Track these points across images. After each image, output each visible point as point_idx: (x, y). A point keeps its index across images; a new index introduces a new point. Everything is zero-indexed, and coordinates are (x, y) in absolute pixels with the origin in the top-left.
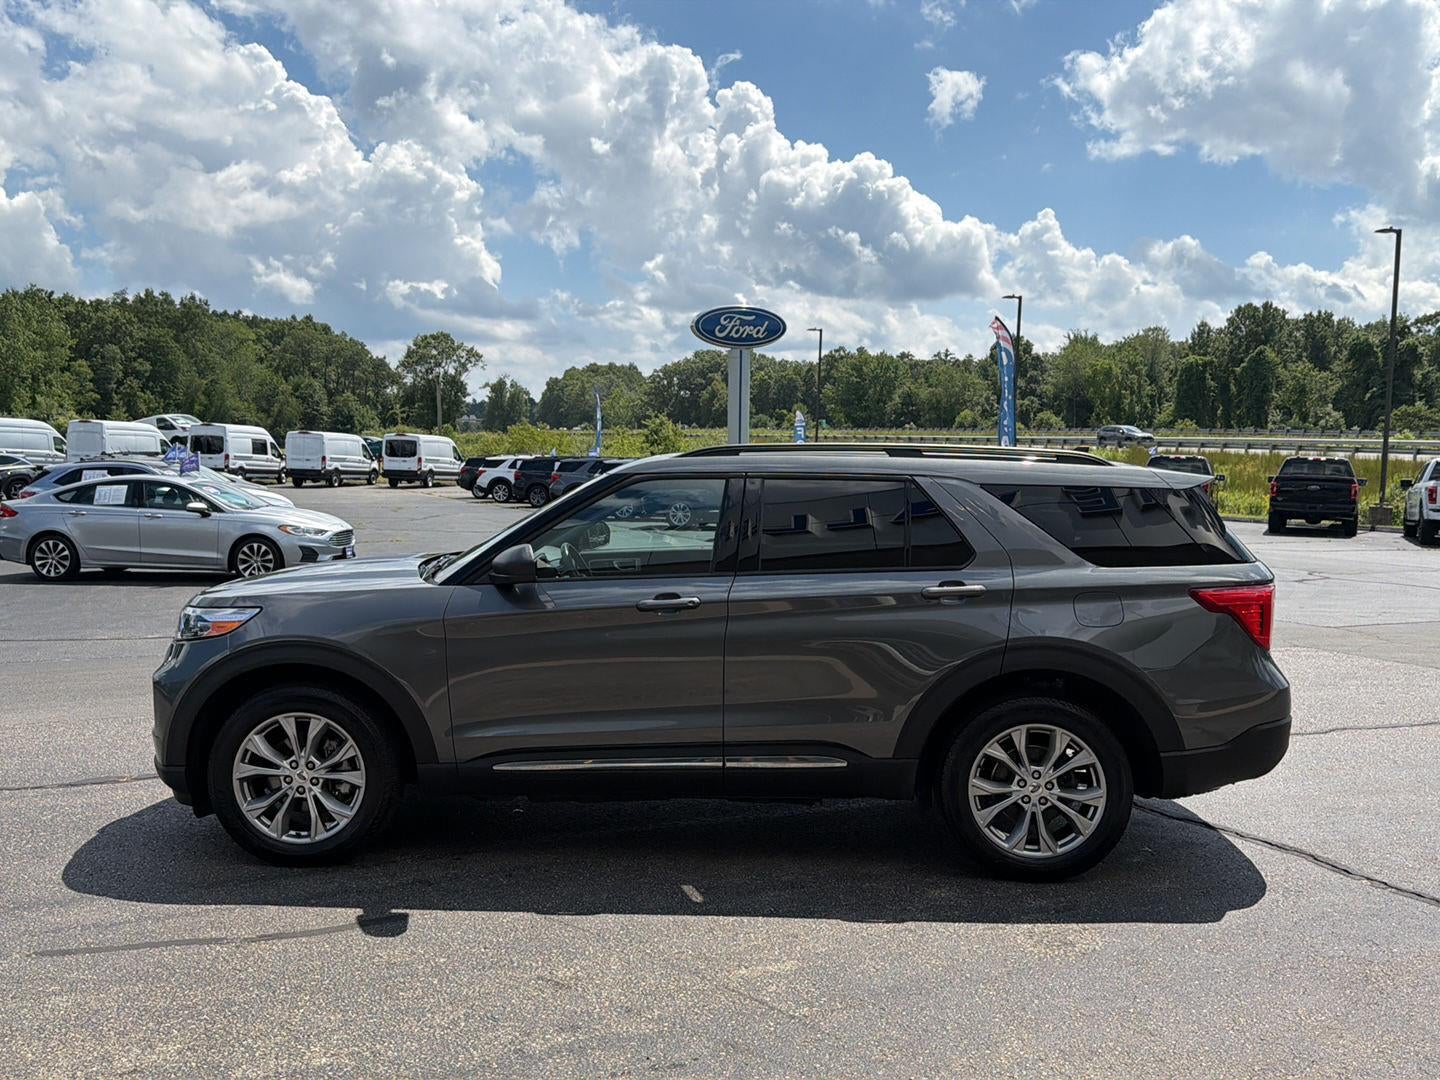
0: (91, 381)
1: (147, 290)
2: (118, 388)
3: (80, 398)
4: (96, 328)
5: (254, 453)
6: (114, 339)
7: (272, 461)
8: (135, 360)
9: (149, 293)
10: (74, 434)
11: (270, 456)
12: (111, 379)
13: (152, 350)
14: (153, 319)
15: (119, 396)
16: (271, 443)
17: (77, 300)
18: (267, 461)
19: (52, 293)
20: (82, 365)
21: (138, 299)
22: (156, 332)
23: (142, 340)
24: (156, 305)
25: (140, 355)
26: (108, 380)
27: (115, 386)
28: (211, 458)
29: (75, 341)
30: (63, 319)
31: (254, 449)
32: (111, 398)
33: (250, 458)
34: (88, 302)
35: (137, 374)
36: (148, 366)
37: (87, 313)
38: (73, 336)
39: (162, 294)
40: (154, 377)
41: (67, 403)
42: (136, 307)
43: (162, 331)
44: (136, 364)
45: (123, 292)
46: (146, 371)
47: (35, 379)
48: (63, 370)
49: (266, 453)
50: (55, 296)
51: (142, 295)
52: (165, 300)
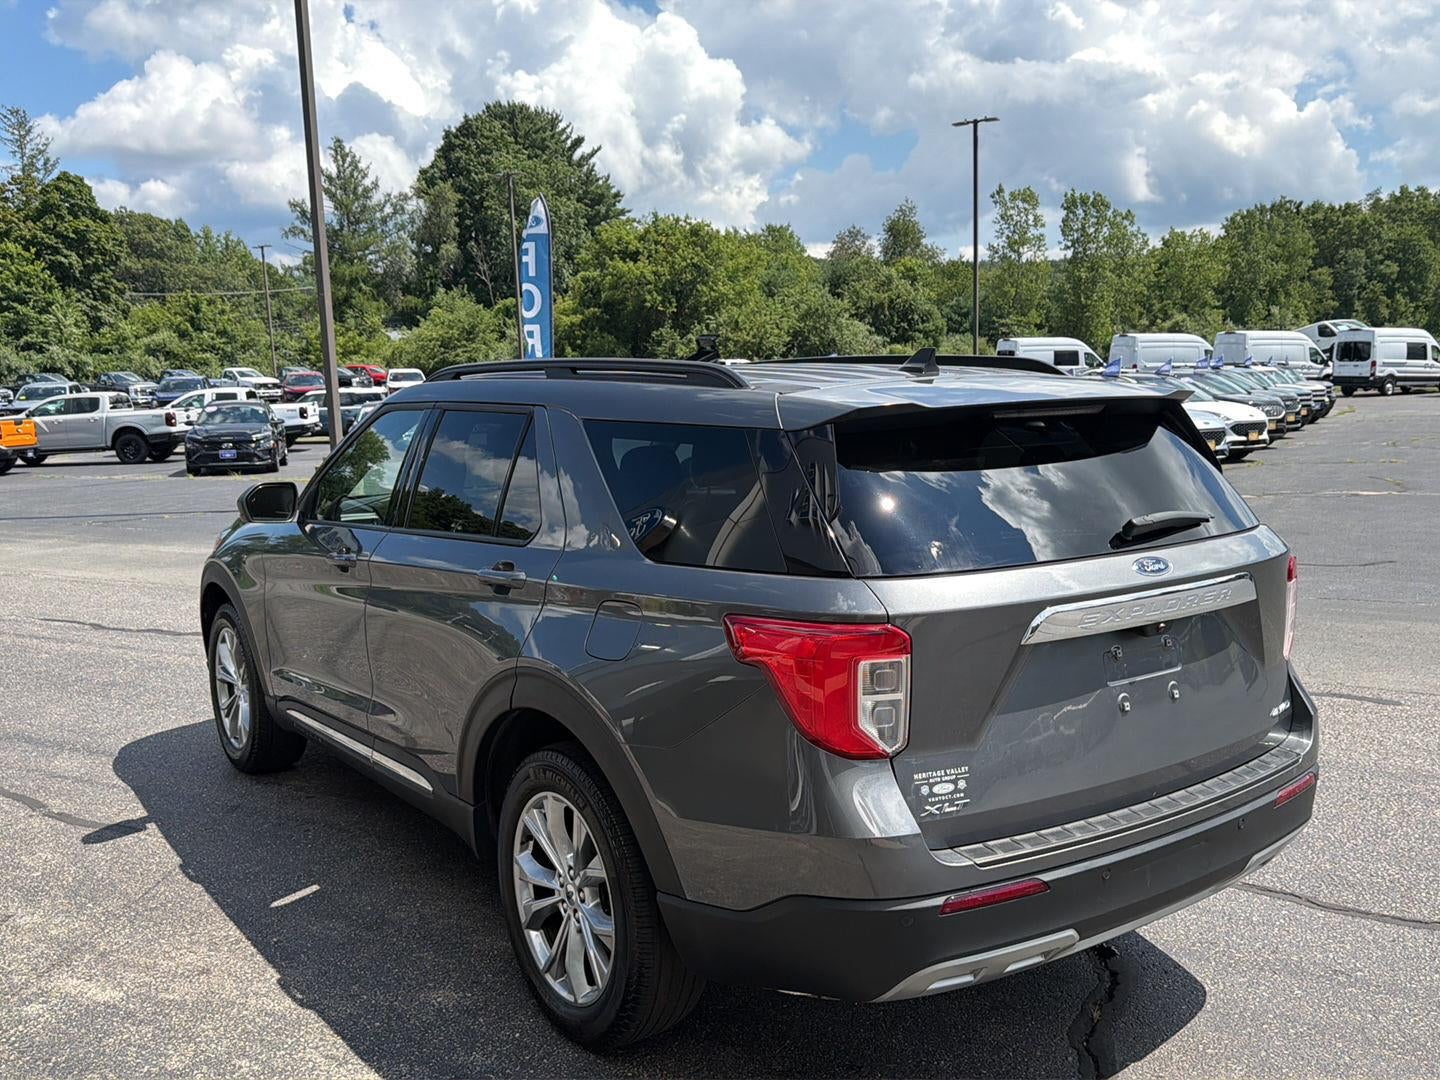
0: (1330, 288)
1: (1402, 188)
2: (1359, 293)
3: (1319, 307)
4: (1342, 232)
5: (1409, 358)
6: (1361, 243)
7: (1432, 366)
8: (1382, 262)
9: (1403, 190)
10: (1222, 346)
11: (1430, 361)
12: (1353, 285)
13: (1403, 252)
14: (1405, 218)
15: (1361, 302)
16: (1434, 347)
17: (1327, 205)
18: (1426, 366)
19: (1301, 203)
20: (1324, 274)
21: (1395, 199)
22: (1409, 230)
23: (1390, 241)
24: (1411, 201)
25: (1388, 257)
26: (1351, 286)
27: (1357, 291)
28: (1357, 366)
29: (1317, 250)
30: (1308, 228)
31: (1409, 354)
32: (1352, 305)
33: (1403, 365)
34: (1337, 207)
35: (1383, 278)
36: (1395, 268)
37: (1335, 219)
38: (1318, 244)
39: (1419, 190)
40: (1402, 276)
41: (1303, 312)
42: (1389, 206)
43: (1415, 229)
44: (1382, 267)
45: (1378, 191)
46: (1392, 273)
47: (1273, 291)
48: (1302, 279)
49: (1425, 358)
50: (1303, 207)
51: (1398, 194)
52: (1421, 195)
